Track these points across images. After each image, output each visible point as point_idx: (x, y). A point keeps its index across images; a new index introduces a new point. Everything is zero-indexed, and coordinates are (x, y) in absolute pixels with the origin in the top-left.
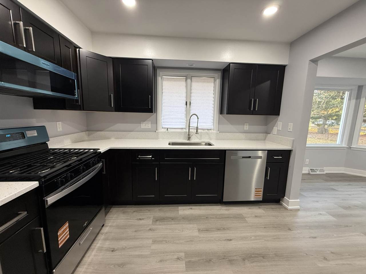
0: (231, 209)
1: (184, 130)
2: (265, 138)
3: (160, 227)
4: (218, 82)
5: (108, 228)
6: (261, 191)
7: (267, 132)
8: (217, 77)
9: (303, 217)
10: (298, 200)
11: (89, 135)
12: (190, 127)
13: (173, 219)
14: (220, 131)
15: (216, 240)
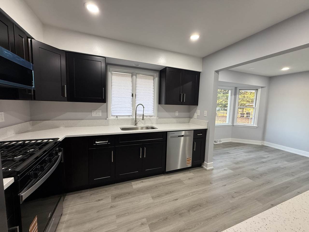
0: (172, 177)
1: (131, 117)
2: (189, 121)
3: (120, 202)
4: (157, 79)
5: (67, 216)
6: (190, 160)
7: (190, 117)
8: (156, 76)
9: (216, 174)
10: (212, 162)
11: (33, 125)
12: (137, 115)
13: (129, 193)
14: (159, 117)
15: (167, 202)
